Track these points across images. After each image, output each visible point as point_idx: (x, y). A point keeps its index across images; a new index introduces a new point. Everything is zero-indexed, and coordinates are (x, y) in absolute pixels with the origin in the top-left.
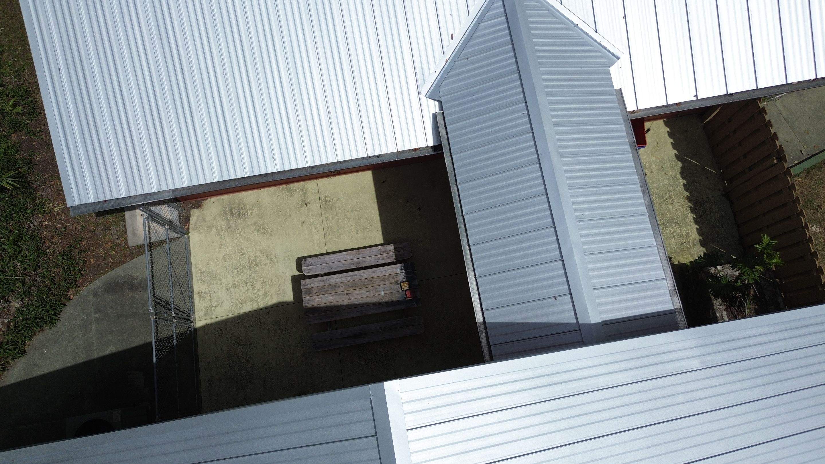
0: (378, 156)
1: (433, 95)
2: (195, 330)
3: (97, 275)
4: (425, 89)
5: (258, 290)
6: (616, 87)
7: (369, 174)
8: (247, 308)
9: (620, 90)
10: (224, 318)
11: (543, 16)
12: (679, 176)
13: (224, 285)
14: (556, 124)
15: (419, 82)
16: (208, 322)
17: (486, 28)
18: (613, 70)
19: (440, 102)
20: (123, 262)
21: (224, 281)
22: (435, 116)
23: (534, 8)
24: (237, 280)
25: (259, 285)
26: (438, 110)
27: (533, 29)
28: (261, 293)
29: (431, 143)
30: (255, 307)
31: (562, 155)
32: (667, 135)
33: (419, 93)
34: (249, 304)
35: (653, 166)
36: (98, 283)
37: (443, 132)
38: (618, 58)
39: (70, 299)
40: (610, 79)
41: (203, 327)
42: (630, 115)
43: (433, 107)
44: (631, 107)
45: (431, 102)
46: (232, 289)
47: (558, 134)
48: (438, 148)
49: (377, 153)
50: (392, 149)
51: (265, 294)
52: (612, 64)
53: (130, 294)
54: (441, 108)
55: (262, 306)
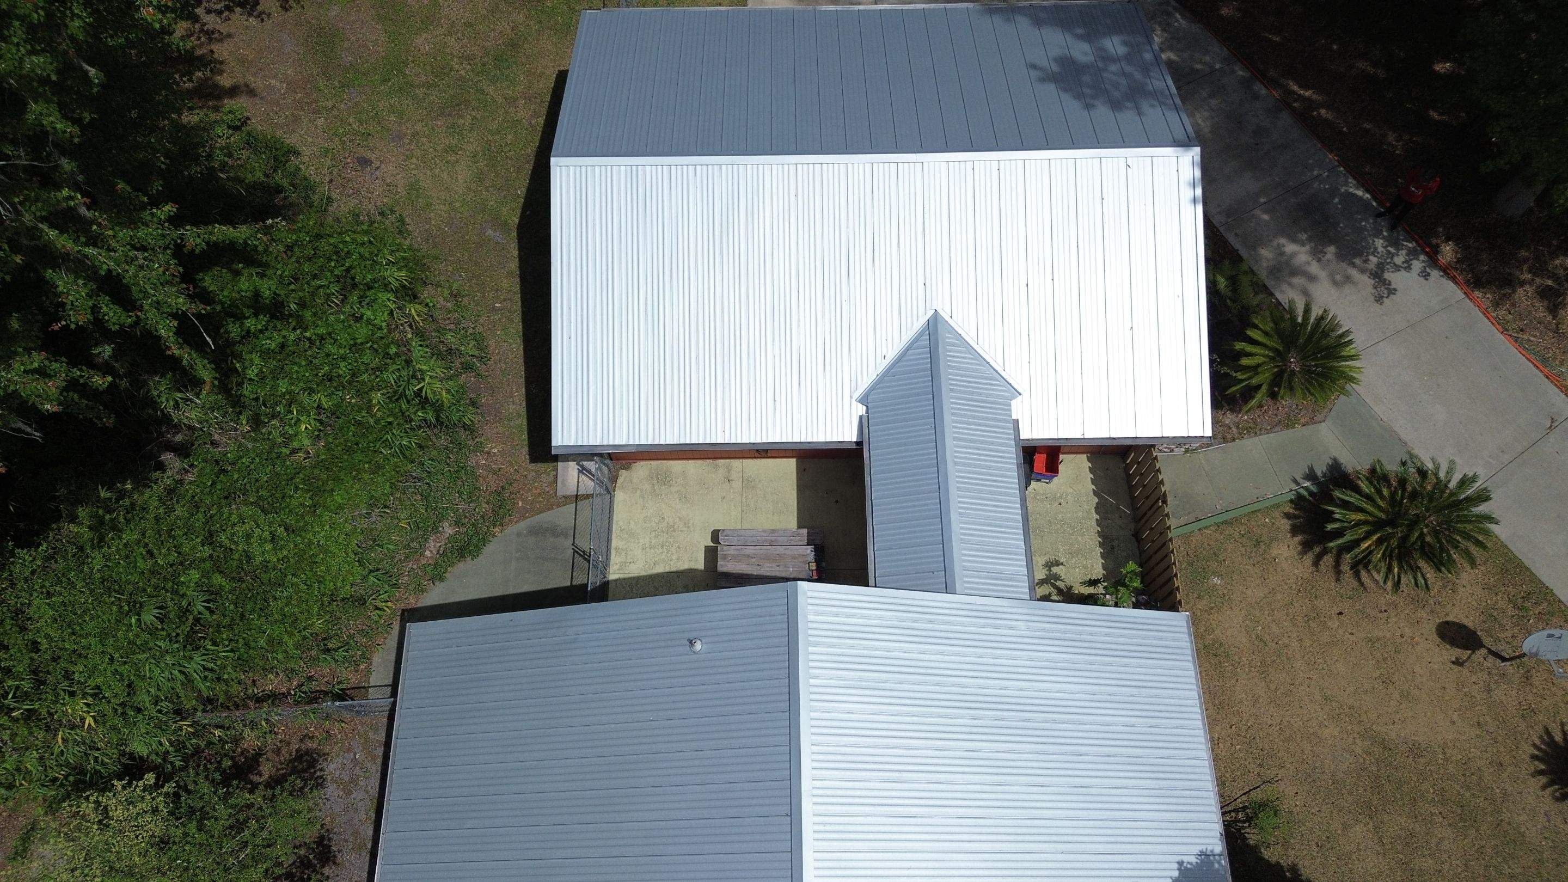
0: (809, 443)
1: (864, 400)
2: (608, 581)
3: (523, 517)
4: (857, 394)
5: (672, 554)
6: (1014, 417)
8: (659, 569)
9: (1017, 421)
10: (636, 575)
11: (961, 352)
12: (1094, 512)
13: (641, 544)
14: (956, 439)
15: (852, 390)
16: (622, 576)
17: (911, 355)
18: (1014, 403)
19: (867, 407)
20: (548, 510)
21: (641, 541)
22: (861, 417)
23: (954, 345)
24: (653, 541)
25: (673, 549)
26: (864, 413)
27: (949, 361)
28: (674, 557)
29: (854, 439)
30: (667, 570)
33: (851, 397)
34: (662, 565)
36: (522, 525)
37: (865, 431)
38: (1020, 394)
39: (494, 536)
40: (1010, 410)
41: (616, 580)
42: (1022, 444)
43: (861, 410)
44: (1025, 434)
45: (860, 405)
46: (648, 550)
47: (956, 446)
48: (859, 444)
49: (809, 440)
50: (822, 439)
51: (678, 559)
52: (1013, 398)
53: (551, 540)
54: (867, 412)
55: (674, 569)
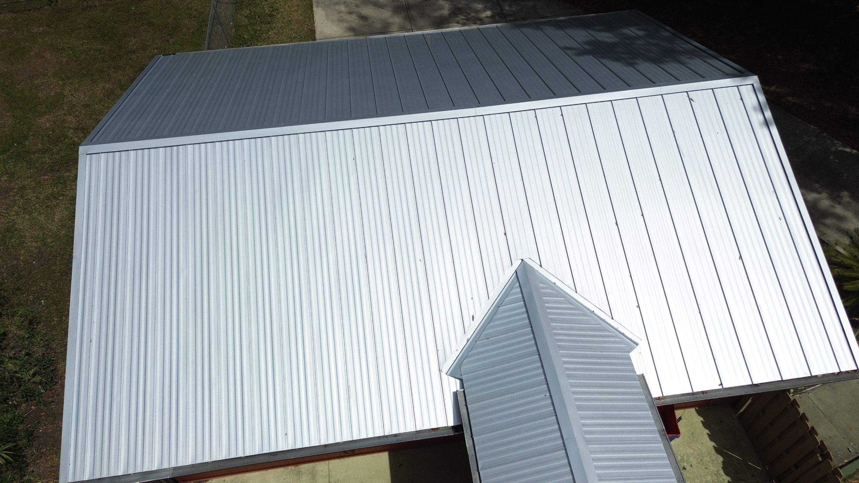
0: (395, 435)
1: (455, 373)
4: (447, 367)
6: (638, 373)
7: (384, 456)
9: (643, 375)
11: (560, 302)
12: (722, 472)
14: (580, 408)
15: (441, 360)
17: (505, 311)
18: (633, 355)
19: (461, 380)
22: (456, 394)
23: (550, 295)
26: (459, 389)
27: (550, 313)
29: (451, 423)
31: (589, 442)
32: (701, 424)
33: (440, 371)
35: (692, 459)
37: (463, 411)
38: (637, 344)
40: (631, 364)
42: (656, 402)
43: (454, 385)
44: (656, 393)
45: (452, 379)
47: (582, 418)
48: (458, 428)
49: (395, 432)
50: (410, 428)
52: (632, 349)
54: (462, 386)
